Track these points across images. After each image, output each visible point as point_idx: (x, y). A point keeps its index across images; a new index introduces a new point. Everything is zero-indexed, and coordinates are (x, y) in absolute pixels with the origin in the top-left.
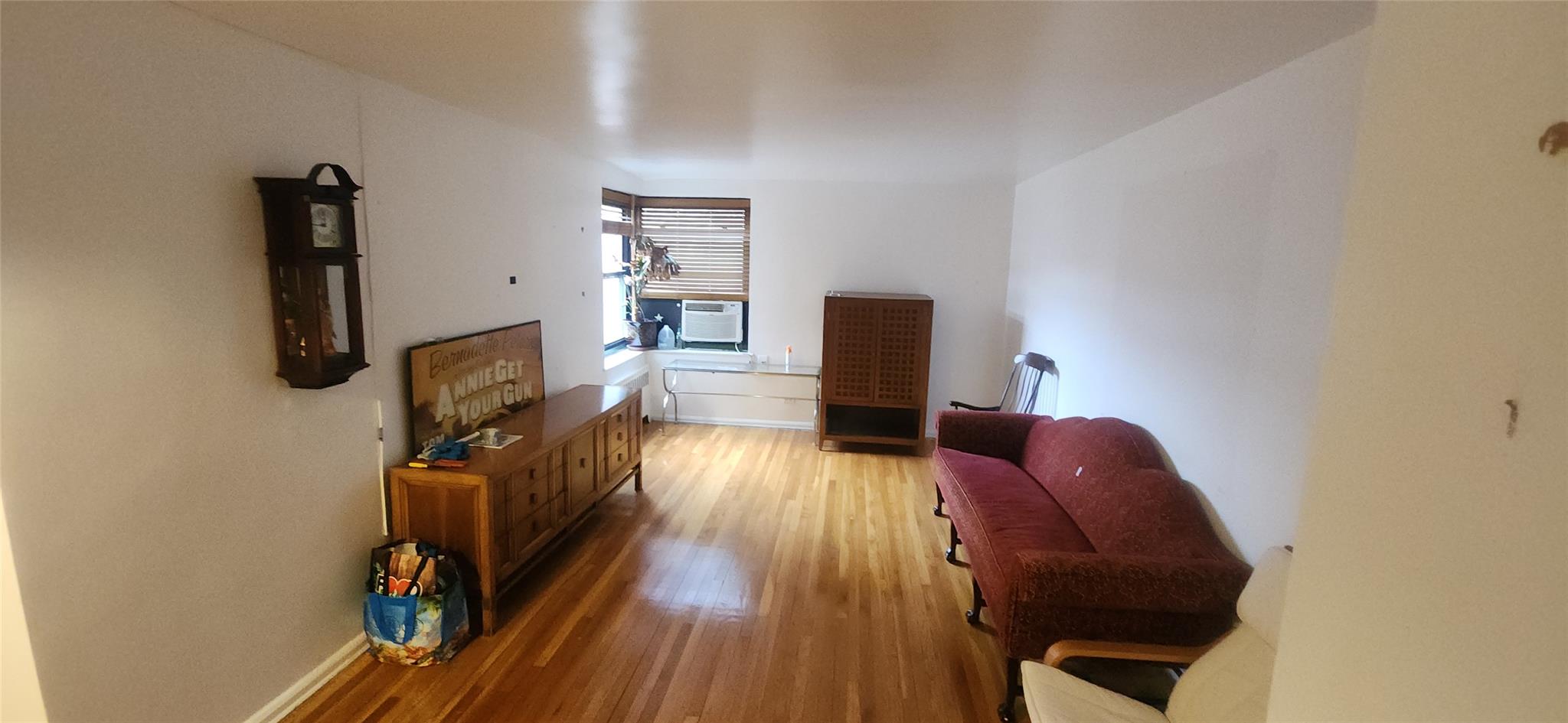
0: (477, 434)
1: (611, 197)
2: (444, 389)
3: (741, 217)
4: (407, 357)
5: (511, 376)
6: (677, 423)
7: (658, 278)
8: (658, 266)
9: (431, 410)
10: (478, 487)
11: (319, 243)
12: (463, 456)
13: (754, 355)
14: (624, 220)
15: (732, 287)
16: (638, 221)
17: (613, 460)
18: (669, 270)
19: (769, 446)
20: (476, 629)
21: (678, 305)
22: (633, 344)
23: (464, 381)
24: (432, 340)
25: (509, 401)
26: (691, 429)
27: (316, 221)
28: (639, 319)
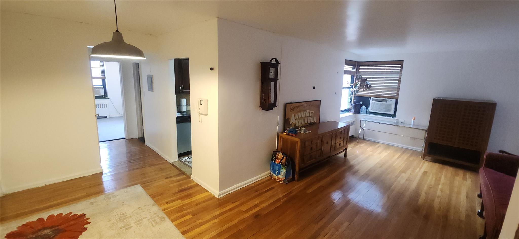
0: (300, 129)
1: (348, 62)
2: (293, 116)
3: (399, 68)
4: (286, 105)
5: (311, 115)
6: (364, 139)
7: (363, 89)
8: (363, 85)
9: (290, 120)
10: (297, 142)
11: (271, 77)
12: (295, 133)
13: (398, 119)
14: (353, 70)
15: (392, 93)
16: (358, 70)
17: (338, 144)
18: (367, 87)
19: (399, 154)
20: (293, 179)
21: (369, 99)
22: (351, 111)
23: (298, 115)
24: (292, 102)
25: (309, 122)
26: (368, 142)
27: (270, 72)
28: (354, 103)
